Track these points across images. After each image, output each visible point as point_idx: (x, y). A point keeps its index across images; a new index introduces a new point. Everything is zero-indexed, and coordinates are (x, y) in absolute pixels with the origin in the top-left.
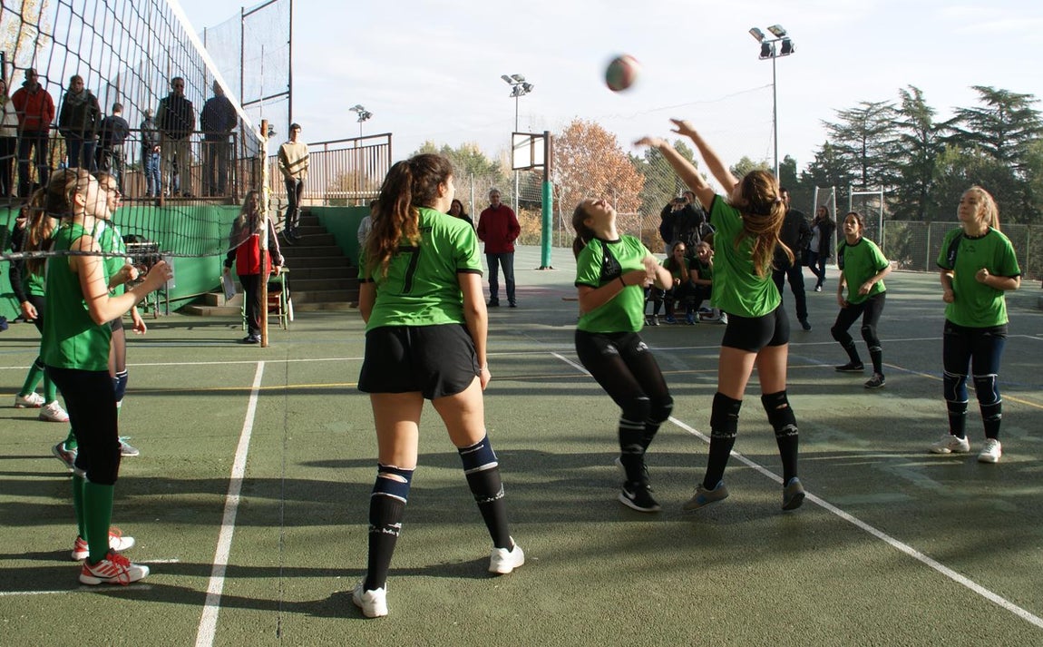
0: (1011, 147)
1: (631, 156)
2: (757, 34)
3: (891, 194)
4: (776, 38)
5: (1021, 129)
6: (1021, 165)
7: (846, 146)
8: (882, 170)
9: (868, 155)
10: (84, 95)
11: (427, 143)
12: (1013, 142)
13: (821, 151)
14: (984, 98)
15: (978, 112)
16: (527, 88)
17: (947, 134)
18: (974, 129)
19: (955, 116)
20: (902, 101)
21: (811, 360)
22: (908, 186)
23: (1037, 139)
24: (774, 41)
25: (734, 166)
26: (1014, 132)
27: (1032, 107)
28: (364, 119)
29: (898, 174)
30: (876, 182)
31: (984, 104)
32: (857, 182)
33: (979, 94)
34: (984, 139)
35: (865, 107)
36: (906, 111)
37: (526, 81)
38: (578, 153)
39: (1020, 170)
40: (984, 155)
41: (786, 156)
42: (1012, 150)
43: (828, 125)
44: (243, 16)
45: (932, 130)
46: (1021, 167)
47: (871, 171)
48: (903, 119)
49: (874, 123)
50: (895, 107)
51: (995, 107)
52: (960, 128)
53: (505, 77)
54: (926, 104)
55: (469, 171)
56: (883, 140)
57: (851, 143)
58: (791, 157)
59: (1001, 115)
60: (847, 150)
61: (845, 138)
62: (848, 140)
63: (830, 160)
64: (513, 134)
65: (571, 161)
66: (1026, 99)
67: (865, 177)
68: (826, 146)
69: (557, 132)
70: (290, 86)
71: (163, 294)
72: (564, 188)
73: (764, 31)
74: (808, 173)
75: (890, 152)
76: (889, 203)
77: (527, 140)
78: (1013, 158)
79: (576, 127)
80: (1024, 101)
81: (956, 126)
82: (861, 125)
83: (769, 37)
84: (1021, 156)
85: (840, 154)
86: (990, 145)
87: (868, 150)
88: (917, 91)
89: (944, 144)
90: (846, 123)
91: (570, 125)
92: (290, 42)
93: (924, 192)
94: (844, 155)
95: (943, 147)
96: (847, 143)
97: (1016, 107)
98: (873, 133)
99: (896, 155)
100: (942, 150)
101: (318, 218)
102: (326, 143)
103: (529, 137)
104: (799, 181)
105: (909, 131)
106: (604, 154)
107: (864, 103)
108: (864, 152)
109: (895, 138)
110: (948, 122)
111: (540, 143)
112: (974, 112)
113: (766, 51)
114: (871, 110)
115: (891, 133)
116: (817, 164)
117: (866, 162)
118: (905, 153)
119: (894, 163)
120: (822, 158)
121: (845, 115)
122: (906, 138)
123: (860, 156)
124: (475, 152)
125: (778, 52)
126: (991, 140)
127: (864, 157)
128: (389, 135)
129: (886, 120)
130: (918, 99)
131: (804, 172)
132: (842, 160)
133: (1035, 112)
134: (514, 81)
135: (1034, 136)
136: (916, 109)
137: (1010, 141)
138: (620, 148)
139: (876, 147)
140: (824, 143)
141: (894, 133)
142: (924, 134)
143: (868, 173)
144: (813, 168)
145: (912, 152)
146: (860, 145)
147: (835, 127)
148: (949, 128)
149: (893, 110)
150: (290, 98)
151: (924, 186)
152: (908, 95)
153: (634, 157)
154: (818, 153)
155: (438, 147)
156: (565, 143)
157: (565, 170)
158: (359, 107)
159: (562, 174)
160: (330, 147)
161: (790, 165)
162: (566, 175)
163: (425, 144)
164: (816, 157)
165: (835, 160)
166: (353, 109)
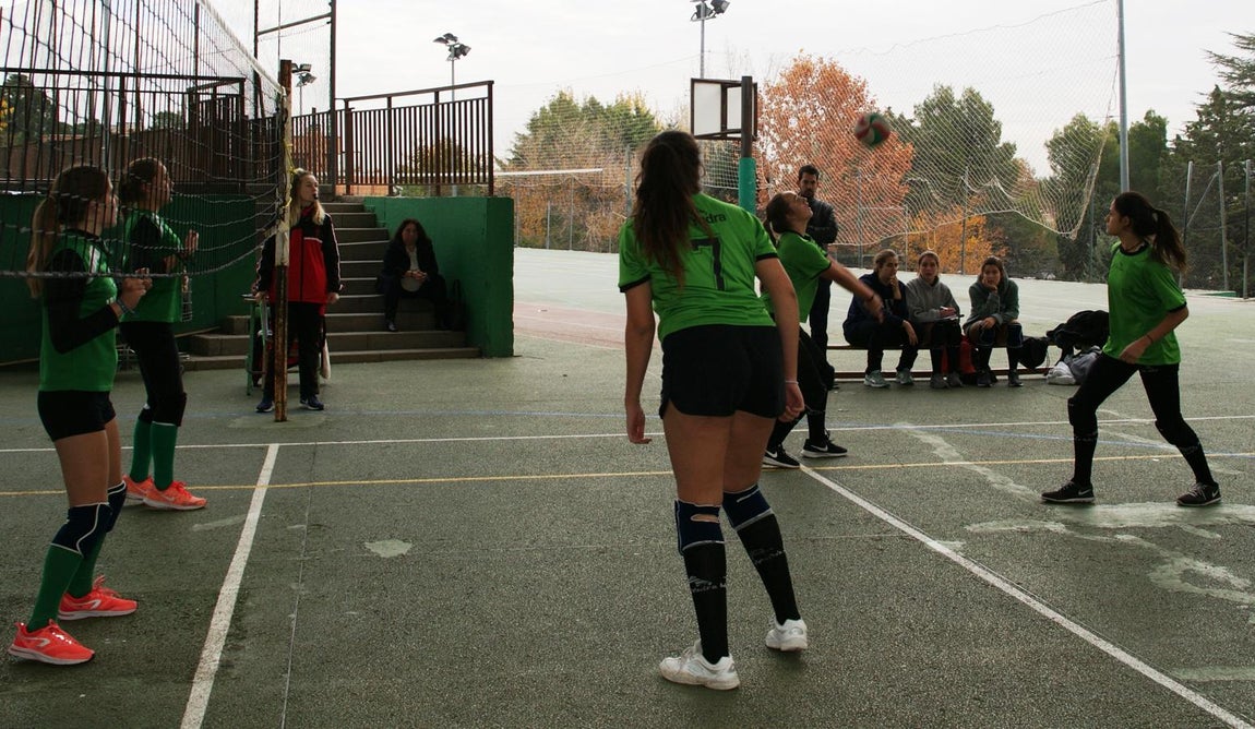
1: (891, 115)
7: (1249, 94)
11: (562, 94)
13: (1208, 102)
28: (457, 56)
38: (805, 110)
41: (1149, 113)
43: (1220, 59)
58: (1157, 114)
60: (1252, 100)
61: (1248, 80)
63: (1222, 119)
64: (694, 81)
65: (793, 123)
68: (1216, 94)
69: (765, 78)
72: (782, 167)
74: (1185, 138)
77: (716, 91)
79: (804, 71)
85: (1241, 107)
90: (1250, 56)
91: (790, 65)
94: (1248, 109)
96: (1251, 89)
102: (389, 97)
103: (719, 86)
104: (1171, 153)
111: (735, 95)
116: (1200, 123)
120: (1209, 114)
124: (637, 109)
128: (490, 84)
131: (1178, 137)
138: (873, 102)
140: (1213, 89)
144: (1194, 131)
147: (1231, 62)
150: (333, 23)
153: (897, 116)
154: (1202, 106)
155: (580, 101)
156: (783, 95)
157: (785, 138)
158: (450, 36)
159: (779, 145)
160: (397, 102)
161: (1156, 126)
162: (785, 145)
163: (557, 96)
164: (1199, 113)
165: (1232, 117)
166: (440, 40)
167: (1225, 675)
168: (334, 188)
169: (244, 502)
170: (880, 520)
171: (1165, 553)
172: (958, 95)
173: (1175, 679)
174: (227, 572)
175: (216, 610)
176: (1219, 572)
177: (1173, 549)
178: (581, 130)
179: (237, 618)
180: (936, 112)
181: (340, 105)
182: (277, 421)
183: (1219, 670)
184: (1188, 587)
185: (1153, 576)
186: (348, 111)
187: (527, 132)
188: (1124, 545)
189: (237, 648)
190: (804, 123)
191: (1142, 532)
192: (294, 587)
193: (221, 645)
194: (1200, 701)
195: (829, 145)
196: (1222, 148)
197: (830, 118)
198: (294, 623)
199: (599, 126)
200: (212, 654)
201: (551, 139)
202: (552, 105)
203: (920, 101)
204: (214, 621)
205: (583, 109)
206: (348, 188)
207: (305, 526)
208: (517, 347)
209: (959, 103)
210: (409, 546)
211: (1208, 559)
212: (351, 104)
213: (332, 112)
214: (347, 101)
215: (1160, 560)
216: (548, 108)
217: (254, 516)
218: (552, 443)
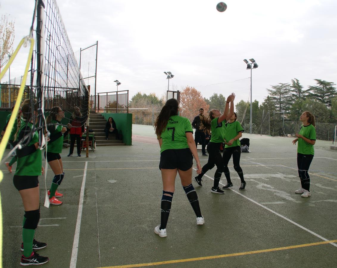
0: (326, 99)
1: (205, 99)
2: (246, 61)
3: (289, 113)
4: (252, 63)
5: (330, 93)
6: (329, 105)
7: (274, 97)
8: (286, 105)
9: (281, 100)
11: (139, 93)
12: (327, 97)
13: (267, 99)
14: (318, 83)
15: (316, 88)
16: (172, 76)
17: (307, 94)
18: (315, 93)
19: (309, 88)
20: (292, 83)
21: (259, 164)
22: (294, 110)
23: (334, 97)
24: (251, 64)
25: (238, 103)
26: (327, 94)
27: (333, 86)
28: (118, 85)
29: (291, 107)
30: (284, 109)
31: (318, 85)
32: (278, 109)
33: (316, 82)
34: (318, 96)
35: (281, 85)
36: (294, 87)
37: (172, 74)
38: (188, 97)
39: (329, 106)
40: (318, 101)
41: (255, 100)
42: (327, 100)
43: (269, 90)
44: (81, 51)
45: (302, 93)
46: (330, 105)
47: (282, 105)
48: (293, 89)
49: (283, 90)
50: (290, 85)
51: (322, 86)
52: (311, 92)
53: (165, 73)
54: (300, 85)
55: (152, 103)
56: (286, 96)
57: (276, 96)
58: (257, 100)
59: (324, 89)
60: (275, 98)
62: (275, 95)
63: (269, 102)
64: (167, 91)
65: (186, 100)
66: (331, 84)
67: (280, 107)
68: (268, 97)
69: (182, 91)
70: (96, 74)
72: (183, 109)
73: (248, 60)
74: (262, 105)
75: (288, 99)
76: (288, 116)
77: (172, 93)
78: (327, 102)
79: (188, 89)
80: (330, 84)
81: (309, 92)
82: (279, 90)
83: (250, 62)
84: (330, 102)
85: (273, 100)
86: (320, 98)
87: (281, 99)
88: (297, 81)
89: (306, 97)
90: (274, 90)
91: (185, 88)
92: (96, 60)
93: (299, 113)
94: (274, 100)
95: (305, 98)
96: (275, 96)
97: (328, 86)
98: (283, 93)
99: (290, 101)
100: (305, 99)
101: (104, 117)
102: (107, 93)
104: (259, 108)
105: (294, 93)
106: (196, 98)
107: (281, 84)
108: (280, 99)
109: (290, 95)
110: (307, 90)
111: (176, 94)
112: (315, 87)
113: (249, 67)
114: (283, 86)
115: (289, 94)
116: (265, 103)
117: (281, 103)
118: (293, 100)
119: (289, 103)
120: (267, 101)
121: (275, 87)
122: (294, 95)
123: (279, 100)
124: (154, 96)
125: (252, 67)
126: (320, 96)
127: (280, 101)
128: (128, 91)
129: (287, 89)
130: (298, 83)
131: (261, 105)
132: (273, 102)
133: (334, 88)
134: (168, 74)
135: (334, 96)
136: (297, 86)
137: (326, 97)
138: (202, 96)
139: (284, 98)
140: (267, 96)
141: (290, 93)
142: (299, 94)
143: (281, 106)
144: (264, 104)
145: (295, 100)
146: (279, 97)
147: (271, 91)
148: (307, 92)
149: (289, 86)
151: (299, 111)
152: (294, 81)
153: (206, 99)
154: (266, 99)
155: (142, 94)
156: (184, 94)
157: (184, 103)
158: (117, 81)
159: (183, 104)
160: (108, 94)
161: (256, 103)
162: (184, 104)
163: (138, 93)
164: (265, 101)
165: (271, 102)
166: (115, 81)
167: (270, 203)
168: (95, 111)
169: (82, 173)
170: (206, 177)
171: (259, 183)
172: (218, 95)
173: (261, 204)
174: (81, 185)
175: (81, 192)
176: (269, 186)
177: (260, 182)
178: (143, 100)
179: (85, 193)
180: (214, 99)
181: (97, 94)
182: (86, 157)
183: (269, 202)
184: (263, 188)
185: (257, 187)
186: (98, 95)
187: (132, 101)
188: (252, 181)
189: (86, 199)
190: (188, 100)
191: (255, 179)
192: (95, 188)
193: (83, 198)
194: (265, 208)
195: (193, 104)
196: (269, 108)
197: (193, 99)
198: (96, 195)
199: (147, 99)
200: (82, 200)
201: (137, 102)
202: (137, 95)
203: (211, 96)
204: (81, 194)
205: (143, 96)
206: (98, 111)
207: (95, 177)
208: (133, 143)
209: (219, 97)
210: (116, 181)
211: (267, 184)
212: (99, 94)
213: (95, 96)
214: (98, 94)
215: (258, 184)
216: (136, 96)
217: (85, 175)
218: (141, 162)
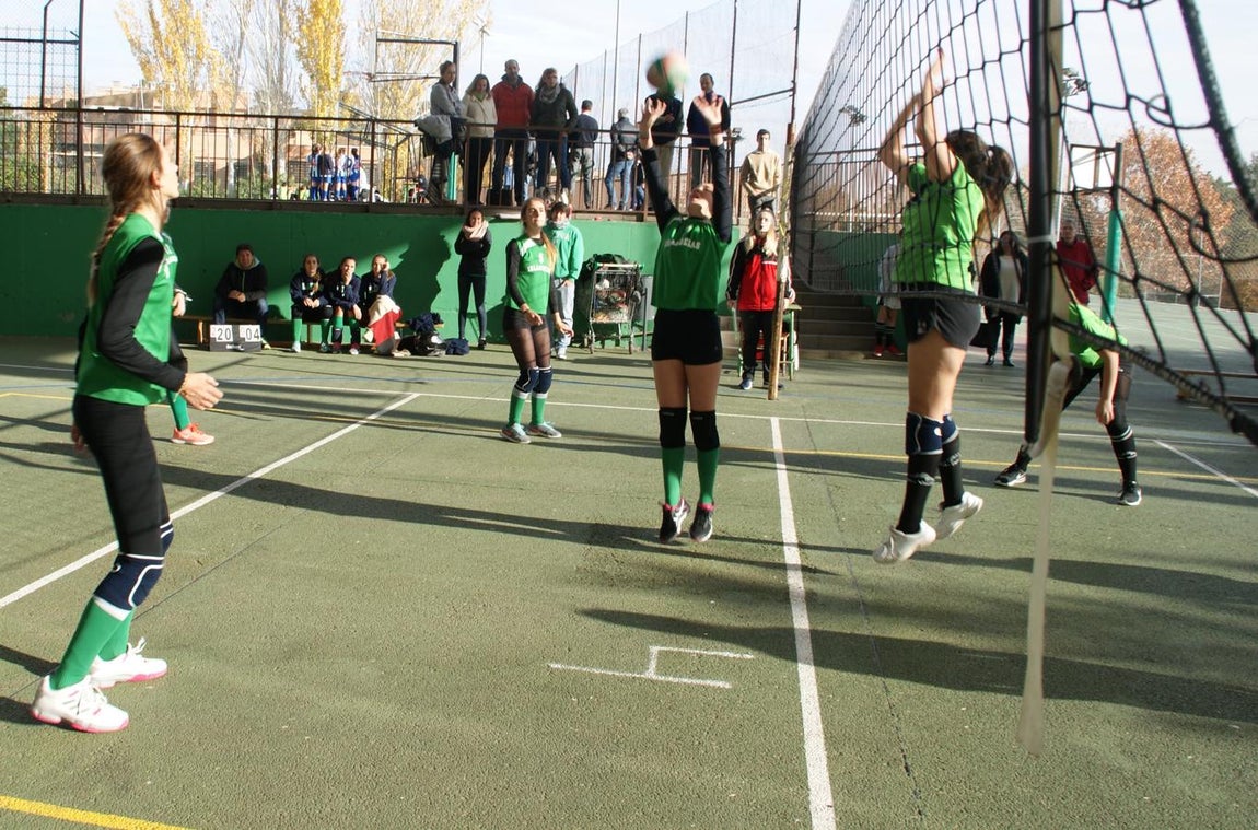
10: (558, 91)
16: (1081, 86)
38: (1135, 171)
69: (1126, 143)
70: (794, 82)
71: (639, 326)
77: (1091, 154)
92: (797, 28)
103: (1094, 150)
106: (1174, 174)
134: (1064, 77)
150: (794, 96)
182: (770, 399)
